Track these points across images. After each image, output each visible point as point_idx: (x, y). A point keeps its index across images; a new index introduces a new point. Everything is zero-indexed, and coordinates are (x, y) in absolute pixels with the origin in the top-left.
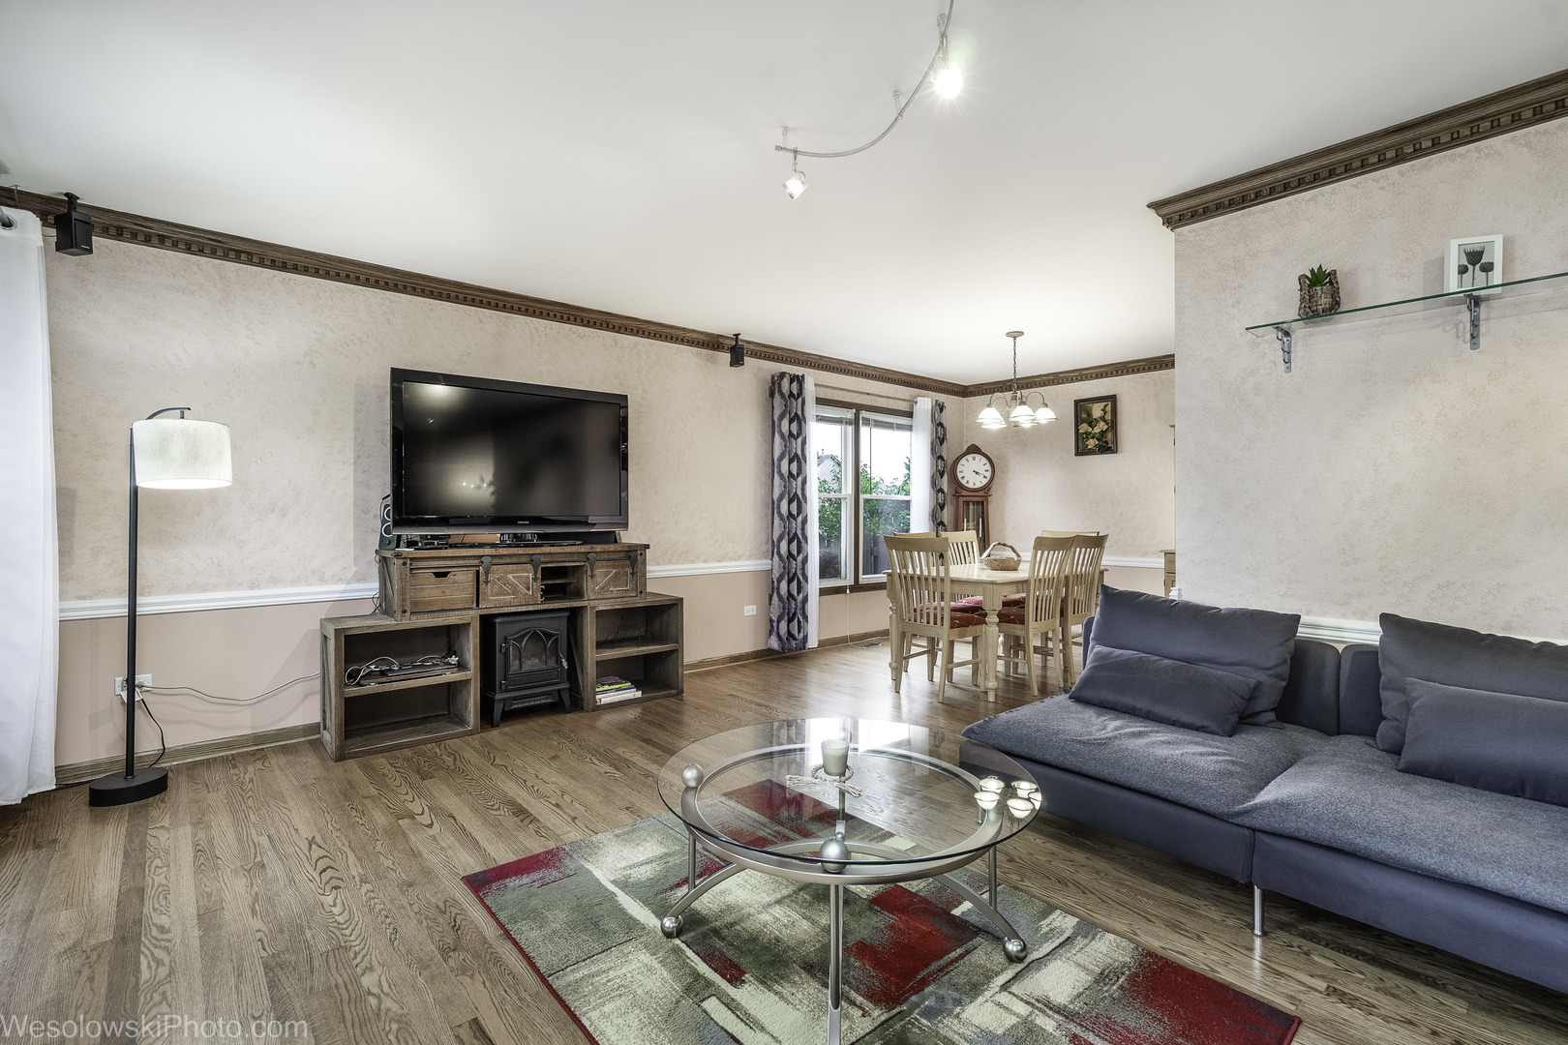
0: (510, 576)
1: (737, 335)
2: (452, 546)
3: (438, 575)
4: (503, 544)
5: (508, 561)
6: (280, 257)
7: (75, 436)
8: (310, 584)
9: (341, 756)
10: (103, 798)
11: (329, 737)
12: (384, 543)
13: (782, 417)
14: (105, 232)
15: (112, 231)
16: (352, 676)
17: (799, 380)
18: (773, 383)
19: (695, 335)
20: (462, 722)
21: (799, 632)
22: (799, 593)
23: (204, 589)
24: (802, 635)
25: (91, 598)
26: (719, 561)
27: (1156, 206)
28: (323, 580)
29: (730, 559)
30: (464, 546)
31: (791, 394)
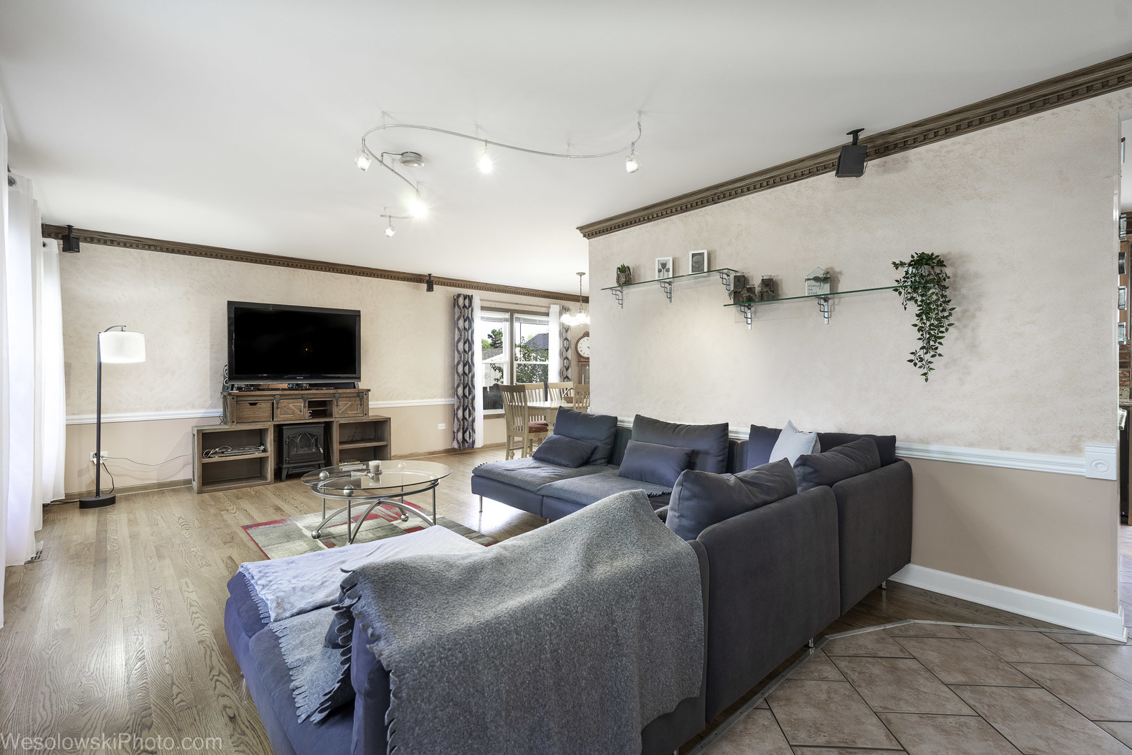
0: (291, 405)
1: (430, 275)
2: (260, 390)
3: (251, 404)
4: (289, 389)
5: (290, 397)
6: (170, 247)
7: (71, 337)
8: (187, 409)
9: (200, 492)
10: (85, 505)
11: (195, 484)
12: (224, 388)
13: (459, 319)
14: (85, 240)
15: (89, 240)
16: (207, 454)
17: (470, 298)
18: (455, 300)
19: (405, 275)
20: (265, 478)
21: (470, 438)
22: (469, 417)
23: (133, 411)
24: (471, 440)
25: (78, 414)
26: (422, 399)
27: (581, 229)
28: (193, 407)
29: (429, 398)
30: (268, 390)
31: (465, 306)
